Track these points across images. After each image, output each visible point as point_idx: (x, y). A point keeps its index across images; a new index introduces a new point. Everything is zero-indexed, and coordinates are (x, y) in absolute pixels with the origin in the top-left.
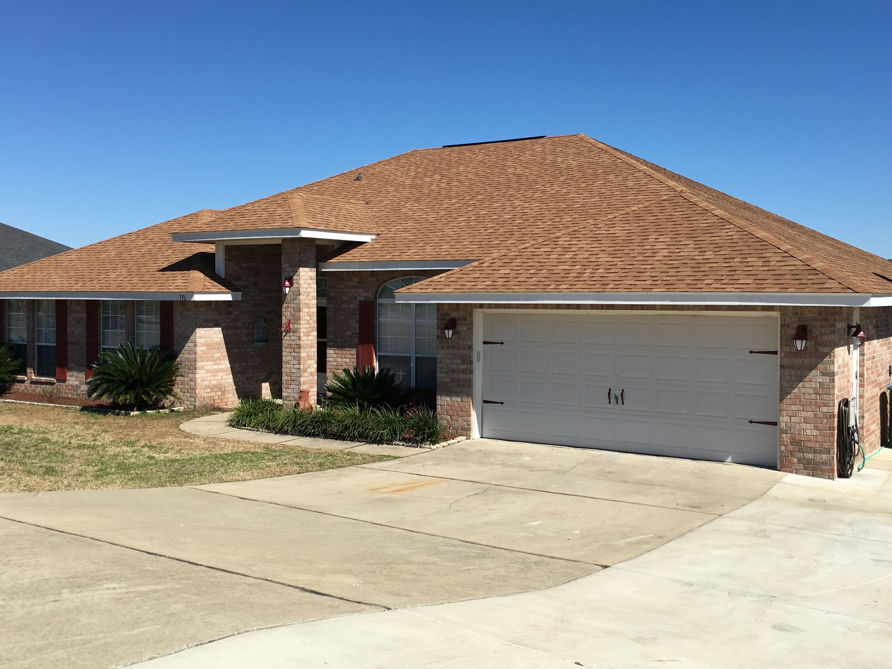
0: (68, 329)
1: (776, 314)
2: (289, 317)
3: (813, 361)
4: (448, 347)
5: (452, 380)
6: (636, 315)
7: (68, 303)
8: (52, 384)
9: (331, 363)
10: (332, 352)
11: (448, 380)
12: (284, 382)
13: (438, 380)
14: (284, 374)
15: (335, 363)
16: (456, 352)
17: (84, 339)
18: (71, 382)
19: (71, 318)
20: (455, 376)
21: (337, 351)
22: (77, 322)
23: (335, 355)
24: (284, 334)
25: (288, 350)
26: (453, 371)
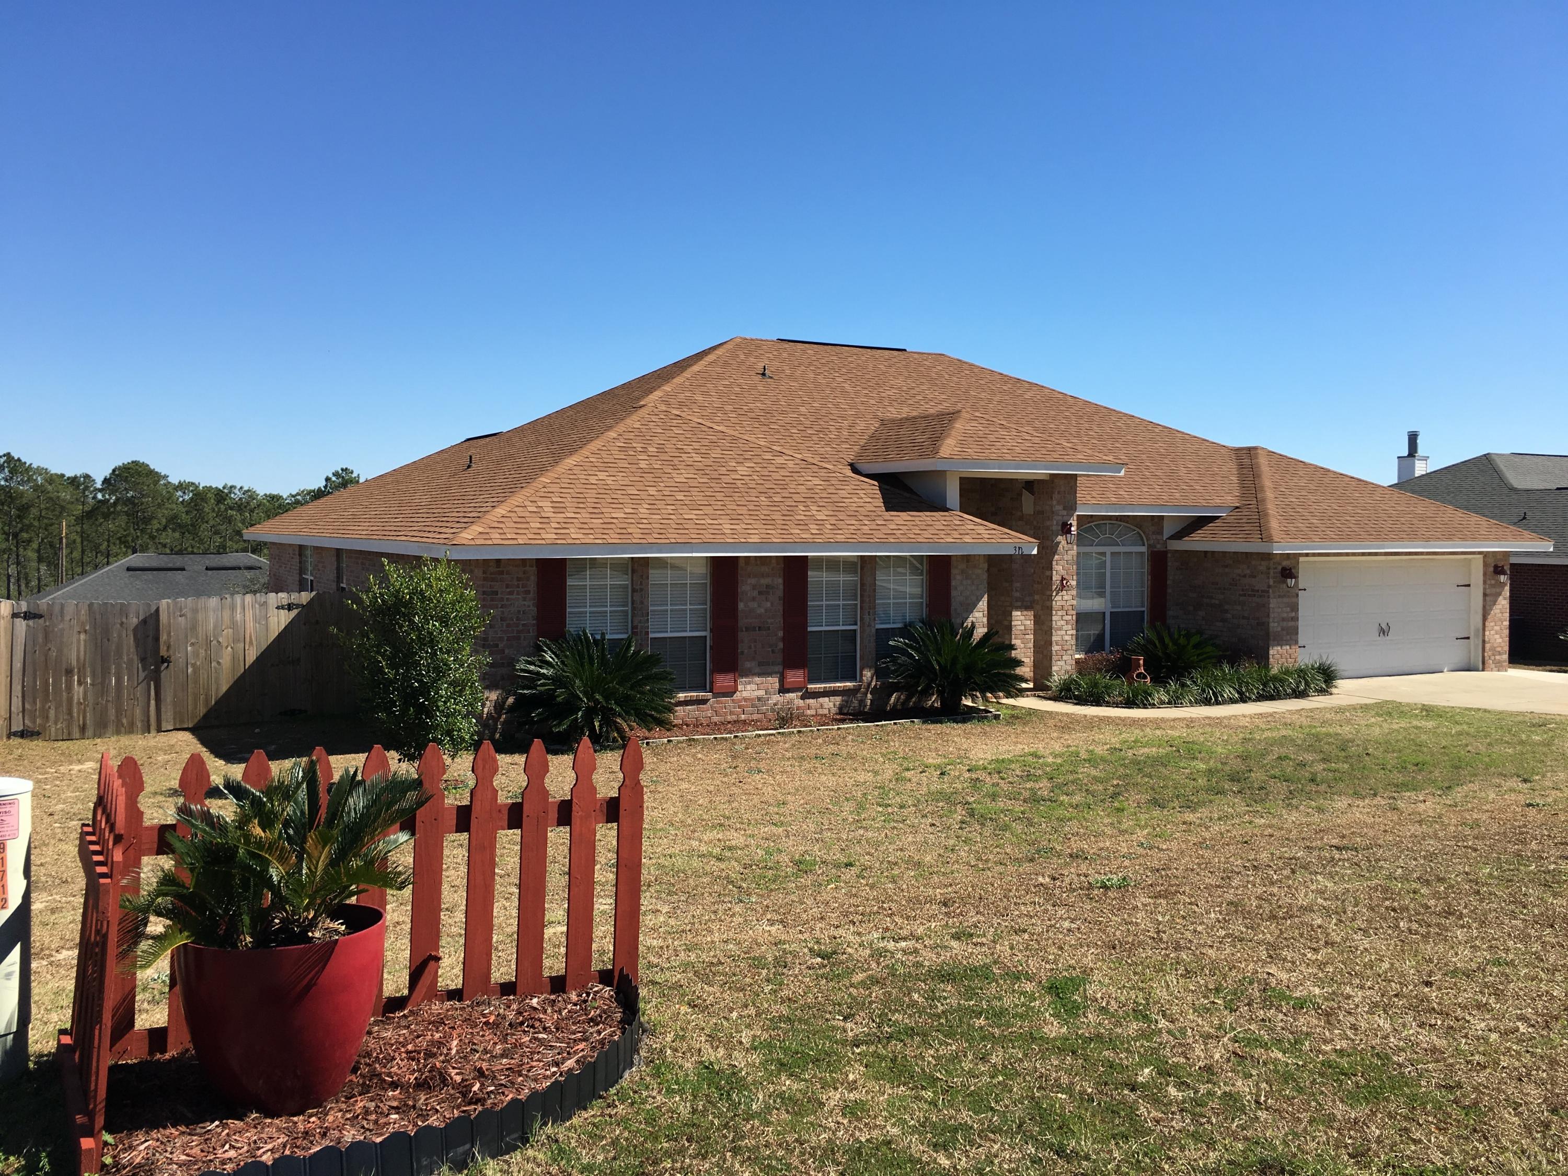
0: (741, 606)
1: (1481, 556)
2: (1063, 573)
3: (1498, 590)
4: (1279, 596)
5: (1283, 629)
6: (1393, 560)
7: (741, 563)
8: (704, 702)
9: (1019, 628)
10: (1019, 613)
11: (1279, 629)
12: (1054, 653)
13: (1271, 630)
14: (1054, 644)
15: (1022, 628)
16: (1286, 600)
17: (779, 620)
18: (745, 694)
19: (746, 587)
20: (1285, 624)
21: (1025, 613)
22: (760, 593)
23: (1022, 618)
24: (1054, 594)
25: (1060, 613)
26: (1283, 620)
